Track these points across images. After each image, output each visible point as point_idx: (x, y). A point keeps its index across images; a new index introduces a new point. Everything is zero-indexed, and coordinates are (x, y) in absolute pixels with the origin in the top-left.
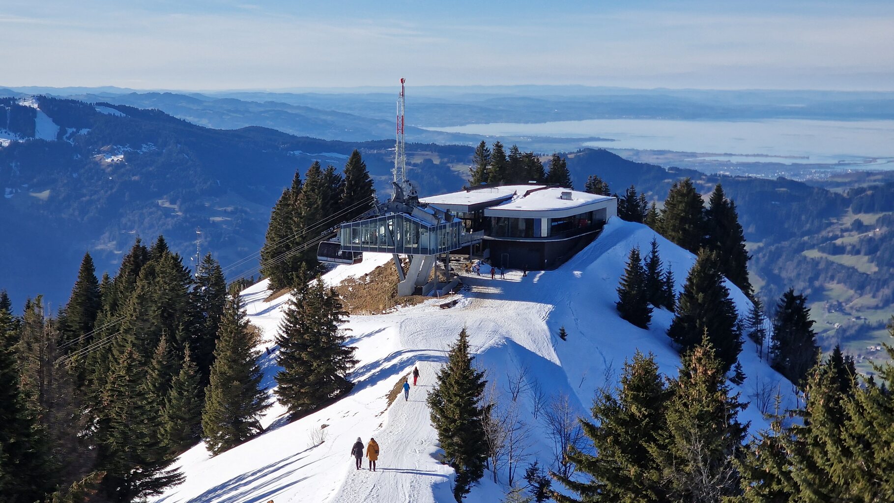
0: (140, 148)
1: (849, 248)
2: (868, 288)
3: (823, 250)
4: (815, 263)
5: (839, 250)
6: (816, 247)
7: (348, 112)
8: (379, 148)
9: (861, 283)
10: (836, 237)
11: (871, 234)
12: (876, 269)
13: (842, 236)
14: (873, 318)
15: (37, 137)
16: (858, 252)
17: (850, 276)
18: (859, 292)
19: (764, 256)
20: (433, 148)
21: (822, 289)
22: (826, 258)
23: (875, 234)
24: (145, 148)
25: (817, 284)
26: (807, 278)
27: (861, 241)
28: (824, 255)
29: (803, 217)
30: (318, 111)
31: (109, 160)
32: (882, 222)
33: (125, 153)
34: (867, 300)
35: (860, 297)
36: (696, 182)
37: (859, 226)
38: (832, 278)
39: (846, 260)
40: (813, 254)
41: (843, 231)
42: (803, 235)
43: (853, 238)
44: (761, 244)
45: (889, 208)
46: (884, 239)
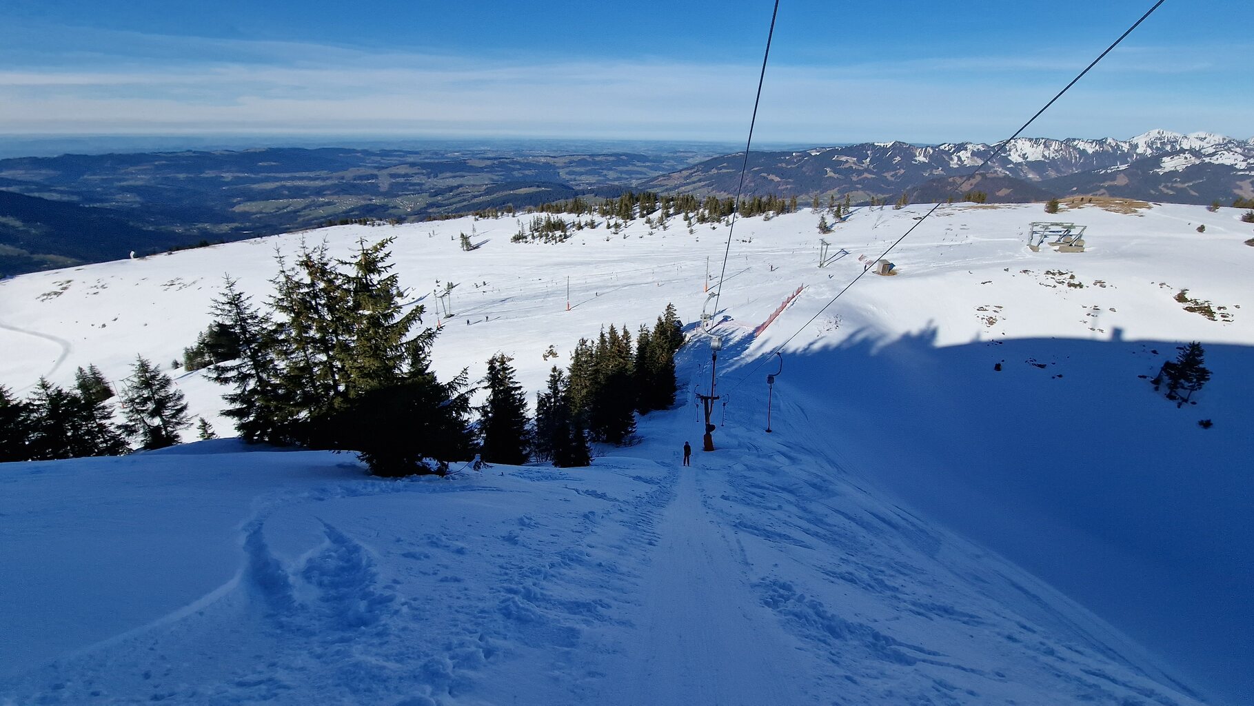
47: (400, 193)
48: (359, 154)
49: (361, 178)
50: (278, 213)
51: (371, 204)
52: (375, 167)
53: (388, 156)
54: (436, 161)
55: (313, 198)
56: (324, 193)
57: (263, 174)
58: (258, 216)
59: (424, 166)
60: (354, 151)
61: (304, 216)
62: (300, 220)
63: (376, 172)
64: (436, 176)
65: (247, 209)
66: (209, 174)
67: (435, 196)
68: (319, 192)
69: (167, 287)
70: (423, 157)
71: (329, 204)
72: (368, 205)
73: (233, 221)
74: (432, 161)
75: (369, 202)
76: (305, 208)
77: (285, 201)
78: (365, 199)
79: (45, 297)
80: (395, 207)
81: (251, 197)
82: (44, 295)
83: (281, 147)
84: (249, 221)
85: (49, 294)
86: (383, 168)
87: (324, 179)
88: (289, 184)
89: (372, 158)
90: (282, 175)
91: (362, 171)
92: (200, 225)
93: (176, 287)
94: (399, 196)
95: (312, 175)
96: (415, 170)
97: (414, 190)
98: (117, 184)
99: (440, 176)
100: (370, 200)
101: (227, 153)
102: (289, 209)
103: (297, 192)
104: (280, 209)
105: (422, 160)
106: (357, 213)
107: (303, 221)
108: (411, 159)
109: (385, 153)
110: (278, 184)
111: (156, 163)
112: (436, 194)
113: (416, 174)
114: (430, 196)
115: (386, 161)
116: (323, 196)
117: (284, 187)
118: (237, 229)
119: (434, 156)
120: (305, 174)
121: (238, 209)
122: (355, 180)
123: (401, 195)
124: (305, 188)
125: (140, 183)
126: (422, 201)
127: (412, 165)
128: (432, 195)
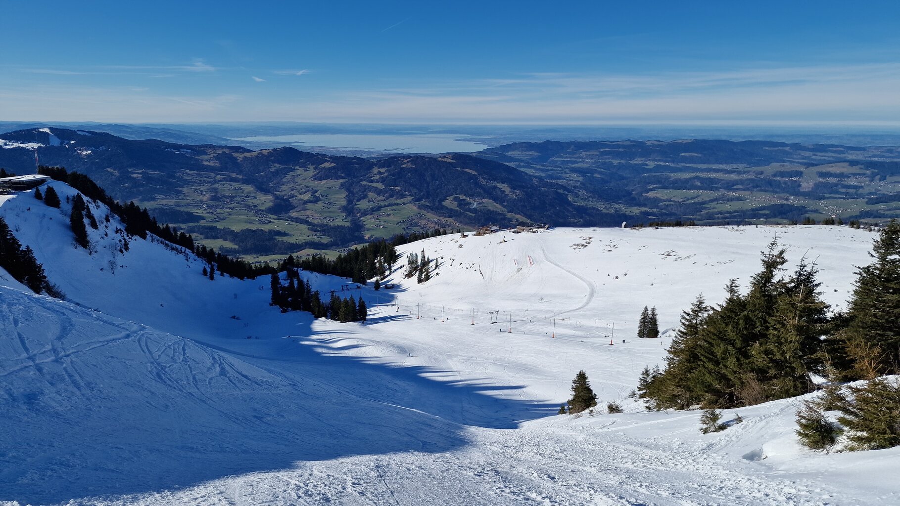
0: (99, 148)
1: (376, 180)
2: (381, 194)
4: (365, 186)
5: (372, 181)
6: (365, 180)
7: (198, 132)
8: (204, 147)
9: (379, 192)
10: (372, 177)
11: (383, 175)
12: (384, 187)
14: (382, 204)
15: (51, 145)
16: (379, 182)
17: (376, 190)
18: (378, 195)
20: (226, 147)
21: (367, 195)
24: (101, 148)
27: (380, 178)
28: (368, 183)
29: (361, 170)
30: (184, 132)
31: (85, 153)
32: (386, 171)
33: (92, 150)
34: (381, 198)
37: (380, 173)
38: (370, 191)
39: (375, 185)
40: (364, 183)
41: (374, 175)
42: (361, 176)
43: (377, 177)
44: (347, 180)
45: (389, 166)
46: (387, 177)
47: (827, 195)
48: (787, 149)
49: (782, 174)
50: (685, 203)
51: (788, 205)
52: (805, 164)
53: (821, 151)
54: (888, 160)
55: (722, 191)
56: (735, 187)
57: (682, 164)
58: (667, 203)
59: (870, 165)
60: (784, 145)
61: (709, 208)
62: (704, 212)
63: (802, 169)
64: (883, 179)
65: (659, 196)
66: (638, 161)
67: (876, 203)
68: (730, 186)
69: (664, 256)
70: (870, 154)
71: (739, 199)
72: (782, 205)
73: (645, 205)
74: (882, 160)
75: (785, 202)
76: (712, 201)
77: (695, 191)
78: (780, 198)
79: (576, 247)
80: (816, 211)
81: (666, 184)
82: (575, 245)
83: (706, 138)
84: (657, 207)
85: (578, 245)
86: (813, 165)
87: (739, 173)
88: (703, 175)
89: (803, 153)
90: (699, 166)
91: (788, 167)
92: (617, 206)
93: (673, 258)
94: (823, 198)
95: (728, 167)
96: (855, 169)
97: (847, 193)
98: (570, 165)
99: (889, 179)
100: (787, 200)
101: (658, 143)
102: (696, 200)
103: (710, 184)
104: (688, 199)
105: (869, 159)
106: (767, 212)
107: (707, 213)
108: (852, 156)
109: (820, 148)
110: (693, 175)
111: (602, 150)
112: (878, 201)
113: (855, 174)
114: (867, 203)
115: (819, 156)
116: (735, 190)
117: (698, 178)
118: (646, 214)
119: (887, 154)
120: (723, 166)
121: (651, 194)
122: (774, 175)
123: (828, 198)
124: (717, 181)
125: (585, 166)
126: (855, 207)
127: (853, 163)
128: (871, 202)
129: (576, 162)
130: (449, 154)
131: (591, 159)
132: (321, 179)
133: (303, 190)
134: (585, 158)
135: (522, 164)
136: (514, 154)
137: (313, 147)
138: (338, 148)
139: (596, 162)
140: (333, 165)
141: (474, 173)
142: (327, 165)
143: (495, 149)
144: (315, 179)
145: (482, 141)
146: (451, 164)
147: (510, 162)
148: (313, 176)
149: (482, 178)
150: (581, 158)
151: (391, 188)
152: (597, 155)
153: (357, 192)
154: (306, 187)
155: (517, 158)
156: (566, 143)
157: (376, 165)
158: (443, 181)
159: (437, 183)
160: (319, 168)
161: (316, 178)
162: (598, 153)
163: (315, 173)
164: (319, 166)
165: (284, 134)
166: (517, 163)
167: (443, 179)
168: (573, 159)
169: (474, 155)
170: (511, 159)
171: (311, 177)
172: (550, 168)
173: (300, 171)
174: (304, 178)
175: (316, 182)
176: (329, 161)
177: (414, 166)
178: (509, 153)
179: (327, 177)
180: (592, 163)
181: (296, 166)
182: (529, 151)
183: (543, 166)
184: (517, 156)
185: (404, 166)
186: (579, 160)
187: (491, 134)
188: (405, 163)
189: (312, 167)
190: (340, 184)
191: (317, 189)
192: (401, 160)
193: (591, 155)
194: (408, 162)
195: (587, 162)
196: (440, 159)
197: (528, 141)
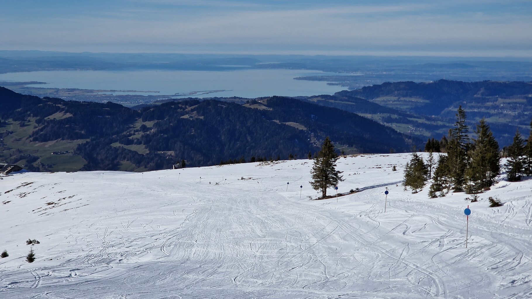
1: (135, 141)
2: (142, 163)
3: (121, 143)
4: (116, 149)
5: (130, 142)
6: (118, 141)
9: (139, 160)
10: (130, 135)
11: (148, 133)
12: (148, 152)
13: (134, 134)
16: (140, 143)
17: (133, 157)
18: (138, 165)
19: (89, 147)
21: (118, 164)
22: (122, 147)
23: (150, 132)
25: (115, 162)
26: (111, 158)
27: (142, 136)
28: (121, 145)
29: (114, 124)
32: (155, 125)
35: (138, 168)
36: (55, 105)
37: (144, 128)
38: (124, 158)
39: (133, 148)
40: (116, 145)
41: (135, 131)
42: (113, 134)
43: (139, 135)
44: (88, 140)
45: (161, 117)
46: (154, 134)
129: (490, 115)
130: (265, 98)
131: (514, 109)
132: (45, 139)
133: (13, 158)
134: (503, 108)
135: (394, 116)
136: (386, 102)
137: (57, 90)
138: (98, 91)
139: (519, 116)
140: (68, 115)
141: (302, 127)
142: (58, 116)
143: (356, 92)
144: (35, 140)
145: (340, 80)
146: (264, 113)
147: (374, 112)
148: (34, 134)
149: (315, 136)
150: (495, 107)
151: (159, 152)
152: (522, 104)
153: (102, 160)
154: (20, 151)
155: (390, 107)
156: (472, 84)
157: (139, 115)
158: (247, 141)
159: (239, 144)
160: (45, 121)
161: (36, 137)
162: (525, 101)
163: (37, 129)
164: (46, 118)
165: (16, 70)
166: (386, 115)
167: (249, 138)
168: (483, 110)
169: (315, 100)
170: (376, 108)
171: (30, 137)
172: (440, 123)
173: (13, 125)
174: (18, 138)
175: (38, 144)
176: (63, 109)
177: (202, 117)
178: (379, 99)
179: (56, 136)
180: (515, 117)
181: (8, 118)
182: (410, 96)
183: (429, 119)
184: (392, 105)
185: (186, 117)
186: (492, 112)
187: (356, 70)
188: (187, 113)
189: (33, 119)
190: (75, 148)
191: (36, 155)
192: (181, 108)
193: (512, 103)
194: (192, 110)
195: (505, 115)
196: (247, 105)
197: (410, 80)
